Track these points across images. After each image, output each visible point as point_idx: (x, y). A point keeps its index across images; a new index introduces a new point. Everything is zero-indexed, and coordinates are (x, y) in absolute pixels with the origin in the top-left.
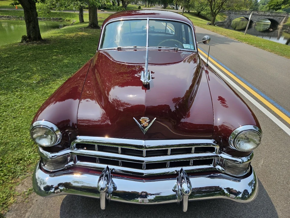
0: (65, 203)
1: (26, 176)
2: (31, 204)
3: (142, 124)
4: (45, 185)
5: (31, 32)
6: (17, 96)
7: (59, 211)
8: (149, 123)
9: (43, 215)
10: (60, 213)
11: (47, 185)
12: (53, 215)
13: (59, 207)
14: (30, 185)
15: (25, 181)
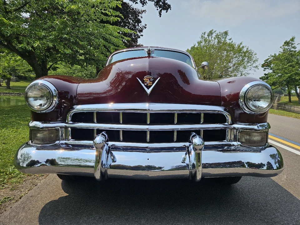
0: (48, 207)
1: (4, 187)
2: (3, 211)
3: (146, 83)
7: (38, 214)
8: (153, 82)
9: (16, 217)
10: (40, 215)
12: (29, 217)
13: (40, 210)
14: (7, 195)
15: (2, 191)
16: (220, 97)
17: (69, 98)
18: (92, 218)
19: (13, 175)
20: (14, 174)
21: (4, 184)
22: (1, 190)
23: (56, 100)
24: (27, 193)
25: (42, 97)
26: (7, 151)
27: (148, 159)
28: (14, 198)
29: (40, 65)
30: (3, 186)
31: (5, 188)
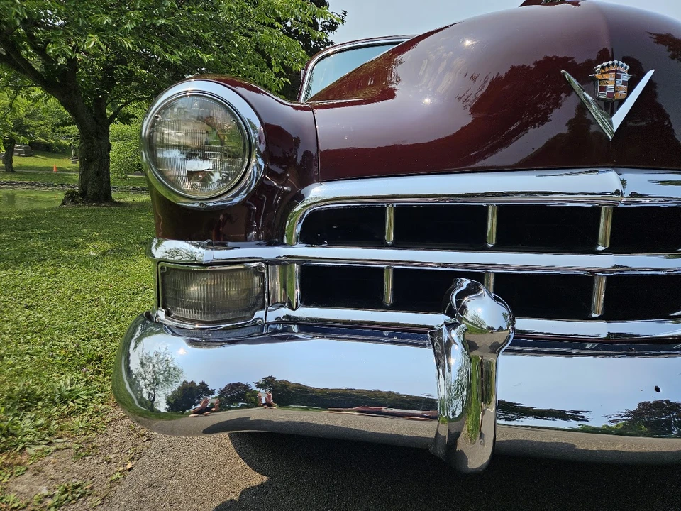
1: (54, 448)
3: (604, 89)
5: (90, 183)
8: (631, 85)
14: (67, 476)
15: (49, 462)
19: (71, 404)
20: (74, 403)
21: (50, 435)
22: (47, 459)
24: (130, 469)
26: (41, 330)
27: (657, 390)
28: (91, 488)
29: (89, 109)
30: (50, 443)
31: (58, 450)
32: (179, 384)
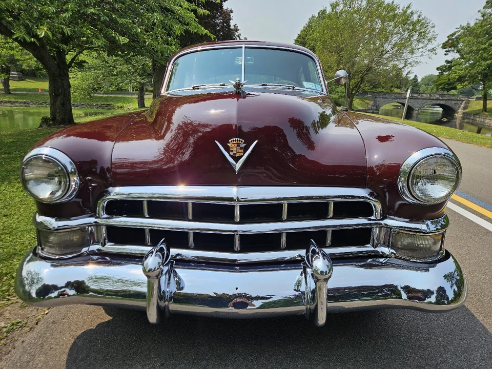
0: (80, 344)
1: (10, 302)
2: (10, 349)
3: (232, 151)
4: (40, 285)
5: (58, 111)
6: (17, 189)
7: (65, 356)
8: (245, 149)
9: (31, 363)
10: (67, 360)
11: (44, 284)
12: (51, 363)
13: (67, 351)
14: (15, 317)
15: (7, 310)
16: (365, 167)
17: (98, 171)
18: (149, 364)
21: (9, 295)
22: (6, 308)
23: (75, 180)
24: (47, 314)
25: (50, 177)
27: (237, 289)
28: (26, 323)
29: (54, 58)
30: (8, 300)
31: (12, 303)
32: (42, 284)
